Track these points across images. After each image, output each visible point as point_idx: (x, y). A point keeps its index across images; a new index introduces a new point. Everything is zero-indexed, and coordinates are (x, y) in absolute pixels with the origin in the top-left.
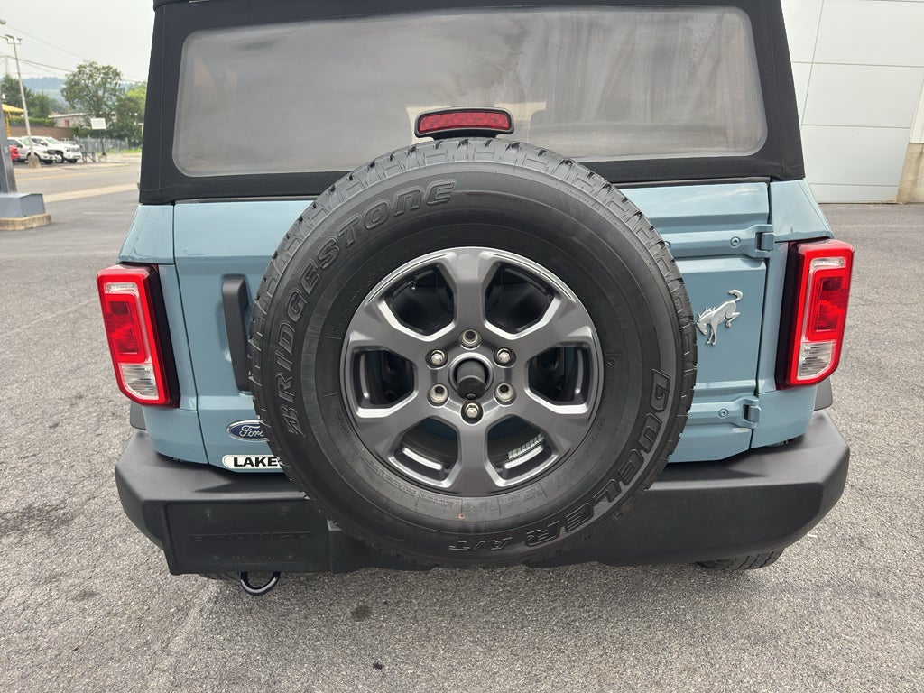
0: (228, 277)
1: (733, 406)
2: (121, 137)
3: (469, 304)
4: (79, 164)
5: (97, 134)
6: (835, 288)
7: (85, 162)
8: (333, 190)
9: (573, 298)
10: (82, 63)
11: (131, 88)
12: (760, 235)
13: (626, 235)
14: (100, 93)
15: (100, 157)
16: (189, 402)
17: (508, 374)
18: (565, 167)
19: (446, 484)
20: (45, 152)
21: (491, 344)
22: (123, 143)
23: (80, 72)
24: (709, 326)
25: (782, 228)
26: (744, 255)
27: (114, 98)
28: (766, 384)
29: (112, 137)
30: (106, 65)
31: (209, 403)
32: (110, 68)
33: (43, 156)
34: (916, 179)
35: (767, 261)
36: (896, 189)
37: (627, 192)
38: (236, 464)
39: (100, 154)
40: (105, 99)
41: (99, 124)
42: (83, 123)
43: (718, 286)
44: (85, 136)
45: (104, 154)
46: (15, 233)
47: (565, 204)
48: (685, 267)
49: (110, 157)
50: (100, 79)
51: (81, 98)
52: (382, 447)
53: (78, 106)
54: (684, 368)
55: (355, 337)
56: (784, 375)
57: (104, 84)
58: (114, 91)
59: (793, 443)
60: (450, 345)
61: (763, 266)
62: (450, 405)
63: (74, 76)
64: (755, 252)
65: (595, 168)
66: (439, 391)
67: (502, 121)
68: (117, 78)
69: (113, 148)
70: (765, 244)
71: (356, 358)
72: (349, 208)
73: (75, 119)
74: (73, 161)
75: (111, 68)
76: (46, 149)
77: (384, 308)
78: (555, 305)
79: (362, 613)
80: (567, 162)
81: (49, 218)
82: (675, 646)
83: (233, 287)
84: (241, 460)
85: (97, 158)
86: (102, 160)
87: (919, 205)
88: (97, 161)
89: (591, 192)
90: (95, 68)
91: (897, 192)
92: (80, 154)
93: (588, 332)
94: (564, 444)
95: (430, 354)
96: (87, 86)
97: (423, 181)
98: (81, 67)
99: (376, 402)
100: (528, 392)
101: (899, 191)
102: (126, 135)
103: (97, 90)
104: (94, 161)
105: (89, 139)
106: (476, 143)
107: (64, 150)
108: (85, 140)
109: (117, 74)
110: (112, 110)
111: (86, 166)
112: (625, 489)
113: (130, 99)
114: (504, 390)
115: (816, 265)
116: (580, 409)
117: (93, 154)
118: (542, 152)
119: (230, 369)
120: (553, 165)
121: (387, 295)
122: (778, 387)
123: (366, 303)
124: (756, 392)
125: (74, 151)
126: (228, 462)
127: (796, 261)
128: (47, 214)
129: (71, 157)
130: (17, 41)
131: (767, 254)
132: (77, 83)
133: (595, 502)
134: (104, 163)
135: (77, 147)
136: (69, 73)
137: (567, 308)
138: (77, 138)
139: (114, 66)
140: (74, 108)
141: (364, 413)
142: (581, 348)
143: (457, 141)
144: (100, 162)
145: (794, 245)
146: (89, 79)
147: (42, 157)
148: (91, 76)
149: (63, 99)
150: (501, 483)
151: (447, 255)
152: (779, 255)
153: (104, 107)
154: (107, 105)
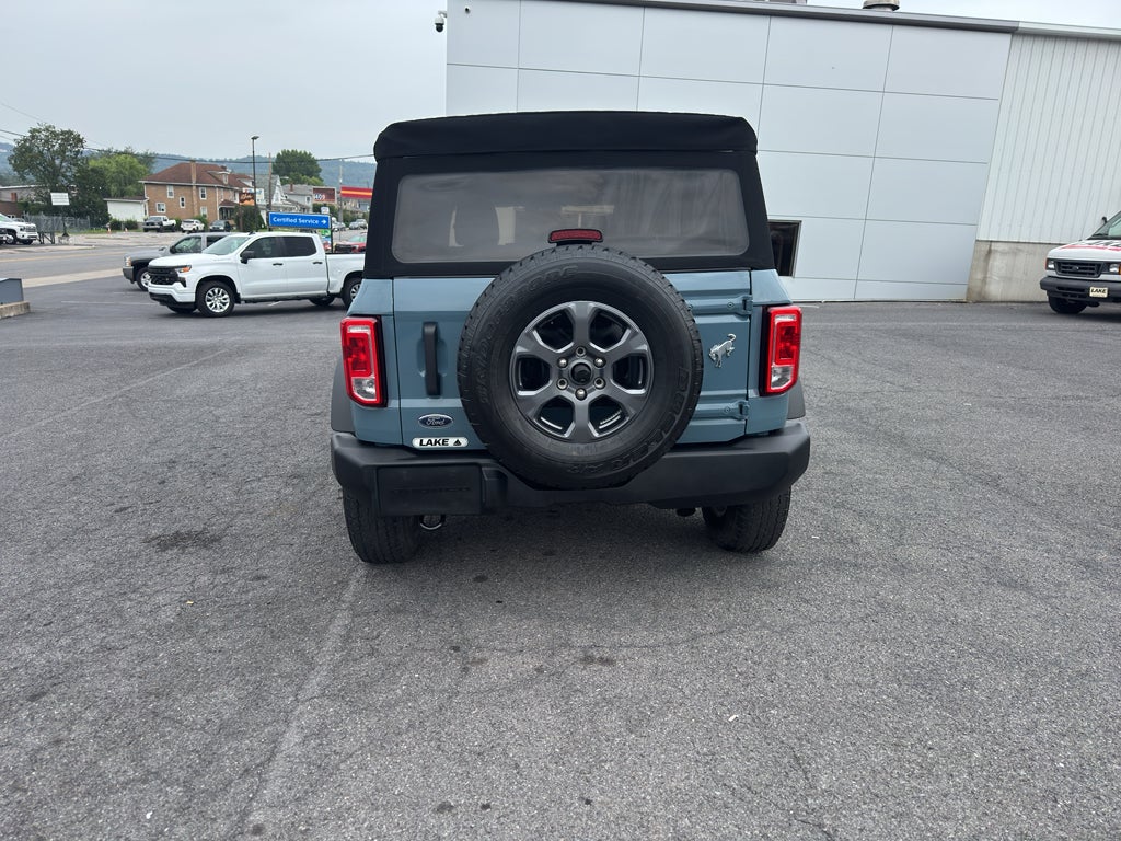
0: (427, 324)
1: (733, 406)
2: (80, 215)
3: (582, 332)
4: (35, 245)
5: (57, 210)
6: (792, 334)
7: (42, 244)
8: (511, 270)
9: (638, 330)
10: (36, 126)
11: (92, 156)
12: (745, 301)
13: (664, 295)
14: (57, 162)
15: (61, 238)
16: (393, 404)
17: (602, 372)
18: (633, 261)
19: (566, 435)
21: (593, 355)
23: (33, 137)
24: (717, 356)
25: (758, 298)
26: (736, 314)
27: (74, 169)
28: (752, 393)
29: (70, 214)
30: (66, 129)
31: (407, 403)
32: (70, 133)
34: (985, 278)
35: (750, 317)
36: (966, 287)
37: (665, 275)
38: (421, 444)
39: (61, 235)
40: (63, 170)
41: (60, 199)
42: (33, 197)
43: (720, 333)
44: (37, 213)
45: (66, 235)
46: (9, 320)
47: (632, 278)
48: (699, 320)
49: (74, 238)
50: (57, 145)
51: (32, 168)
52: (530, 413)
53: (30, 177)
54: (696, 367)
55: (519, 349)
56: (764, 388)
57: (62, 151)
58: (74, 161)
59: (776, 433)
60: (569, 356)
61: (748, 320)
62: (569, 390)
63: (25, 141)
64: (742, 312)
65: (648, 261)
66: (562, 383)
67: (597, 236)
68: (80, 145)
69: (70, 227)
70: (747, 307)
71: (518, 360)
72: (522, 279)
73: (25, 191)
74: (28, 242)
75: (72, 133)
77: (535, 333)
78: (628, 332)
79: (481, 579)
80: (634, 258)
81: (27, 306)
82: (706, 589)
83: (430, 330)
84: (425, 441)
85: (56, 237)
86: (65, 241)
87: (987, 305)
88: (56, 242)
89: (647, 274)
90: (52, 132)
91: (965, 291)
92: (37, 234)
93: (645, 347)
94: (632, 411)
95: (558, 361)
96: (41, 153)
97: (561, 267)
98: (35, 130)
99: (526, 388)
100: (612, 381)
101: (968, 289)
102: (88, 213)
103: (53, 159)
104: (53, 243)
105: (42, 217)
106: (586, 247)
107: (17, 229)
108: (37, 217)
109: (79, 141)
110: (71, 182)
111: (43, 248)
112: (666, 436)
113: (94, 170)
114: (599, 382)
115: (779, 319)
116: (641, 392)
117: (52, 235)
118: (621, 253)
119: (423, 382)
120: (626, 259)
121: (537, 327)
122: (761, 395)
123: (526, 331)
124: (747, 398)
125: (29, 230)
126: (416, 443)
127: (767, 317)
128: (25, 302)
129: (26, 237)
131: (749, 313)
132: (29, 150)
133: (649, 443)
134: (67, 245)
135: (33, 225)
136: (19, 137)
137: (634, 334)
138: (28, 215)
139: (76, 131)
140: (24, 179)
141: (522, 393)
142: (641, 357)
143: (577, 246)
144: (62, 244)
145: (766, 307)
146: (44, 145)
148: (47, 142)
149: (11, 167)
150: (596, 435)
151: (572, 305)
152: (757, 314)
153: (61, 178)
154: (65, 177)
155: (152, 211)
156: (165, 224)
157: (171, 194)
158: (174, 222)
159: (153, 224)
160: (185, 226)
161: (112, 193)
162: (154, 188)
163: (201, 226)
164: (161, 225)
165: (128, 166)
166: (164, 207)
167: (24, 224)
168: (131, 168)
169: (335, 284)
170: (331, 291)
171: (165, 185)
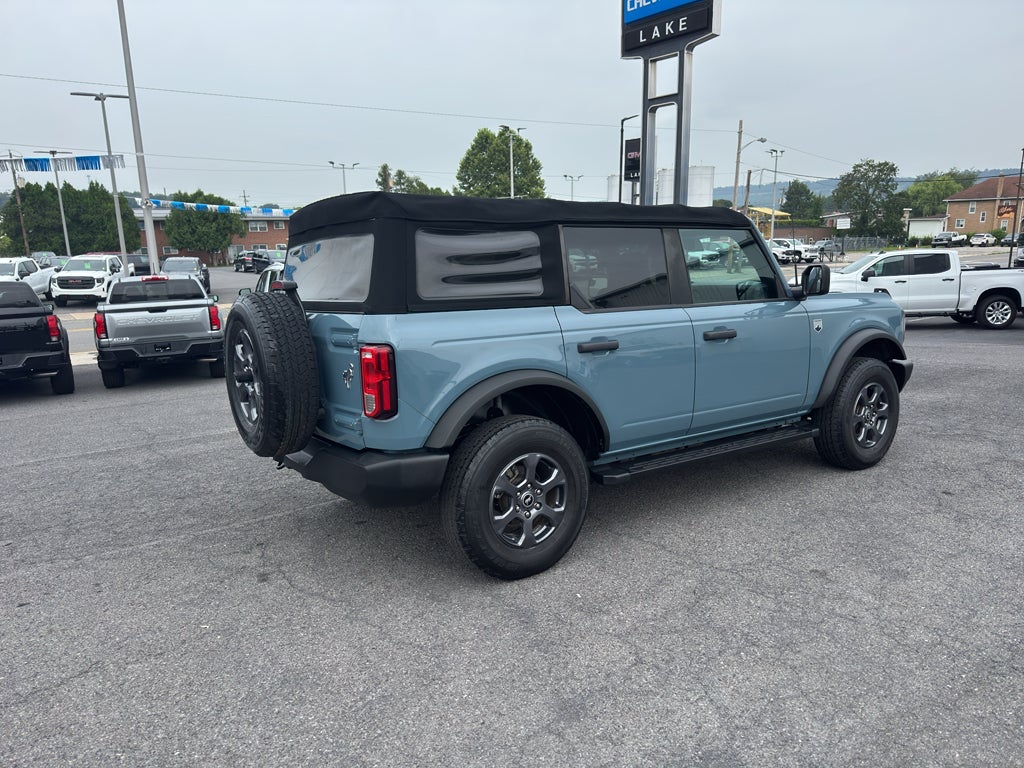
5: (840, 233)
10: (859, 162)
14: (871, 191)
15: (838, 256)
20: (784, 253)
22: (883, 241)
23: (855, 172)
27: (884, 196)
30: (882, 161)
32: (886, 164)
33: (780, 256)
39: (839, 254)
45: (842, 254)
50: (873, 177)
57: (877, 180)
58: (885, 188)
63: (848, 176)
68: (892, 173)
76: (785, 249)
85: (834, 256)
86: (839, 259)
88: (834, 259)
90: (871, 166)
92: (818, 254)
96: (859, 185)
98: (858, 166)
103: (868, 188)
107: (803, 251)
109: (893, 169)
113: (901, 195)
125: (812, 251)
129: (808, 256)
130: (779, 154)
132: (850, 183)
134: (841, 262)
135: (816, 247)
136: (844, 174)
140: (841, 207)
144: (837, 262)
147: (780, 258)
148: (865, 174)
154: (874, 203)
155: (950, 227)
156: (954, 239)
157: (972, 210)
158: (965, 237)
159: (941, 240)
160: (974, 241)
161: (924, 213)
162: (956, 206)
163: (992, 240)
164: (950, 240)
165: (943, 187)
166: (963, 223)
167: (809, 246)
168: (947, 188)
169: (965, 302)
170: (961, 309)
171: (969, 201)
